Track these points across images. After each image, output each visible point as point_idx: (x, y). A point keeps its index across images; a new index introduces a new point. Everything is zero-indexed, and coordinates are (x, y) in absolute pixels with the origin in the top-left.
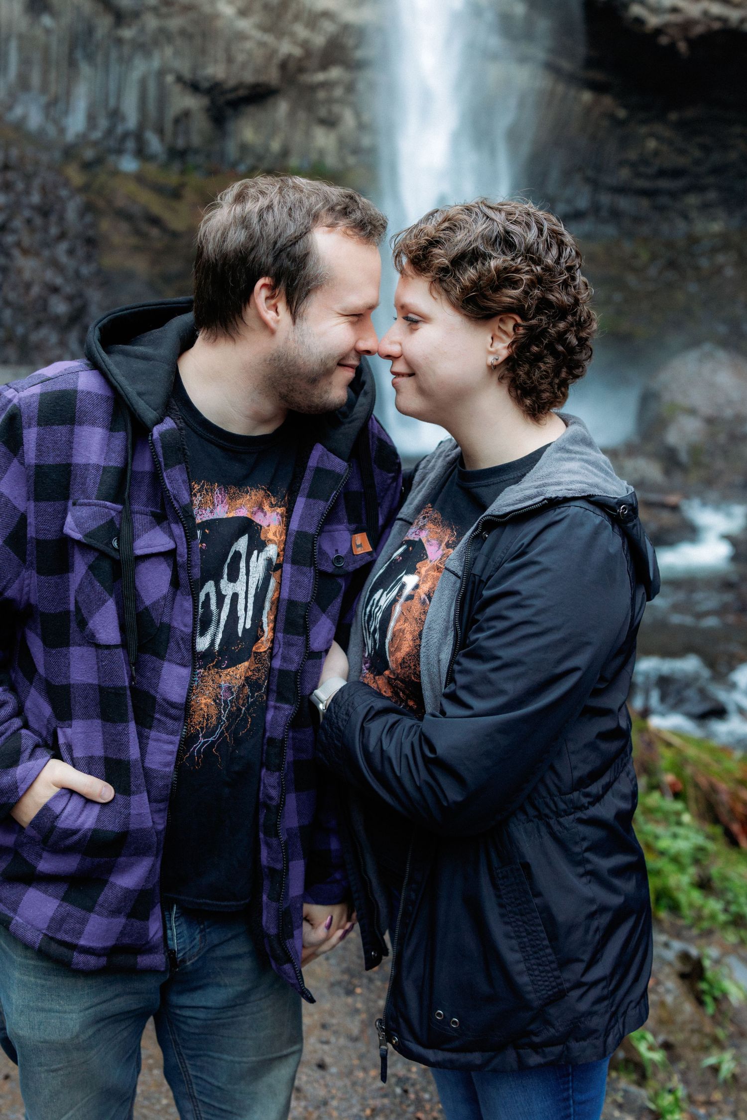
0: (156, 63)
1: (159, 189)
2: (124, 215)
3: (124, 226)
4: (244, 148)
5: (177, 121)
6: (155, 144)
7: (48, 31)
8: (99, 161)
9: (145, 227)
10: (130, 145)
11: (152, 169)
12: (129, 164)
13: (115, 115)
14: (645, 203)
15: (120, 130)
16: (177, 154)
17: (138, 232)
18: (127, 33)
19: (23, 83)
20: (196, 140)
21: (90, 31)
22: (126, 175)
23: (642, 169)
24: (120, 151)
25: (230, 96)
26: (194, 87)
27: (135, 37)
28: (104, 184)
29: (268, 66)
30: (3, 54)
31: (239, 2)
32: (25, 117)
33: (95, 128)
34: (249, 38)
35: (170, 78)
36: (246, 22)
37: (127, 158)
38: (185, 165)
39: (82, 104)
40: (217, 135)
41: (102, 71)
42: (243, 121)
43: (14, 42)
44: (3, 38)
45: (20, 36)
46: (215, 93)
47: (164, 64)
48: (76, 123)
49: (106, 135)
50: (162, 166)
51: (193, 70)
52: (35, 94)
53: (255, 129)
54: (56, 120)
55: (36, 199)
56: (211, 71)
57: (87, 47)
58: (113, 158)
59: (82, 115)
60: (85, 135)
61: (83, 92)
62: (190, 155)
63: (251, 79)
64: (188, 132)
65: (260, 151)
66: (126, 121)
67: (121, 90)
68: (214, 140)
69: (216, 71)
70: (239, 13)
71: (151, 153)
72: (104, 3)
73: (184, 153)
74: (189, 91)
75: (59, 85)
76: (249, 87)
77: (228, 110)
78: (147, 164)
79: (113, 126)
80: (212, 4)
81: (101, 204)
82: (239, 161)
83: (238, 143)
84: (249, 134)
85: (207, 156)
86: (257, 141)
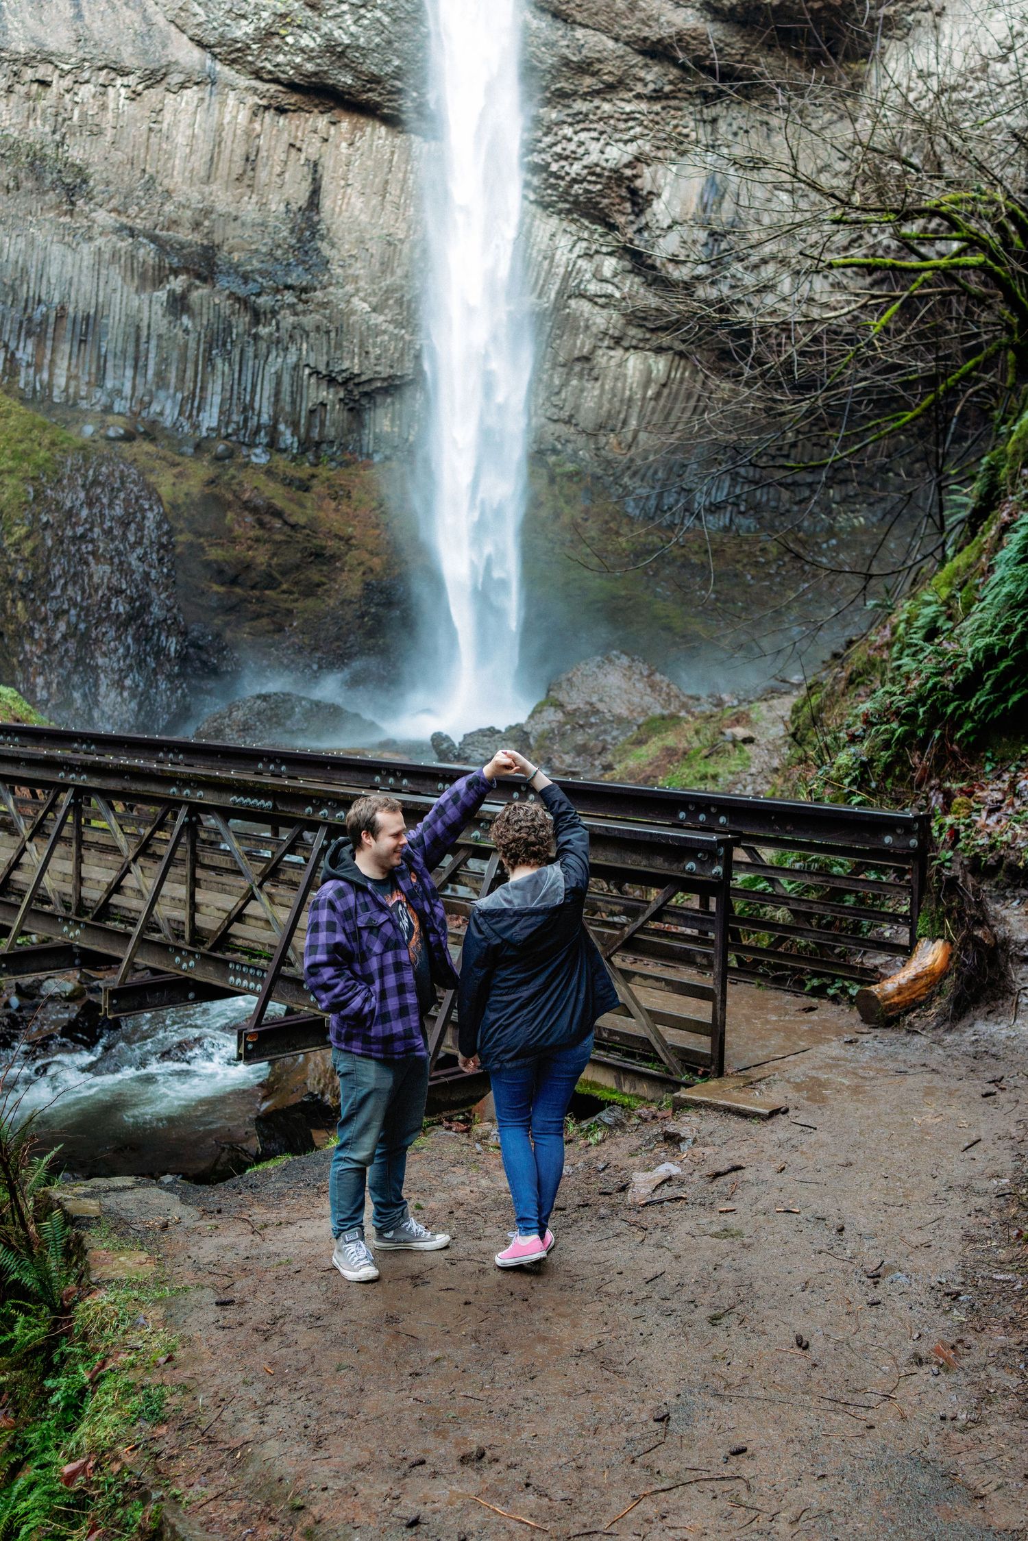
0: (292, 359)
1: (288, 482)
2: (248, 506)
3: (249, 519)
4: (378, 437)
5: (312, 412)
6: (287, 438)
7: (186, 331)
8: (230, 454)
9: (267, 518)
10: (263, 438)
11: (283, 463)
12: (260, 457)
13: (247, 408)
14: (786, 495)
15: (253, 423)
16: (310, 446)
17: (262, 524)
18: (264, 331)
19: (161, 379)
20: (331, 432)
21: (228, 329)
22: (257, 467)
24: (252, 445)
25: (366, 388)
26: (331, 381)
27: (271, 334)
28: (233, 477)
29: (401, 359)
30: (143, 353)
31: (374, 300)
32: (161, 414)
33: (227, 425)
34: (385, 332)
35: (307, 371)
36: (382, 318)
37: (258, 451)
38: (318, 457)
39: (217, 400)
40: (354, 426)
41: (237, 368)
42: (380, 412)
43: (153, 342)
44: (144, 339)
45: (160, 336)
46: (351, 386)
47: (299, 359)
48: (210, 419)
49: (239, 429)
50: (294, 459)
51: (328, 364)
52: (172, 391)
53: (392, 420)
54: (190, 416)
55: (119, 511)
56: (346, 364)
57: (224, 345)
58: (245, 451)
59: (216, 410)
60: (217, 429)
61: (218, 388)
62: (324, 446)
63: (385, 371)
64: (322, 423)
65: (396, 441)
66: (259, 415)
67: (254, 386)
68: (350, 431)
69: (352, 364)
70: (374, 310)
71: (282, 446)
72: (243, 302)
73: (318, 444)
74: (324, 384)
75: (195, 382)
76: (384, 379)
77: (364, 401)
78: (277, 457)
79: (246, 420)
80: (348, 302)
81: (230, 497)
82: (375, 451)
83: (375, 434)
84: (385, 425)
85: (343, 447)
86: (393, 433)
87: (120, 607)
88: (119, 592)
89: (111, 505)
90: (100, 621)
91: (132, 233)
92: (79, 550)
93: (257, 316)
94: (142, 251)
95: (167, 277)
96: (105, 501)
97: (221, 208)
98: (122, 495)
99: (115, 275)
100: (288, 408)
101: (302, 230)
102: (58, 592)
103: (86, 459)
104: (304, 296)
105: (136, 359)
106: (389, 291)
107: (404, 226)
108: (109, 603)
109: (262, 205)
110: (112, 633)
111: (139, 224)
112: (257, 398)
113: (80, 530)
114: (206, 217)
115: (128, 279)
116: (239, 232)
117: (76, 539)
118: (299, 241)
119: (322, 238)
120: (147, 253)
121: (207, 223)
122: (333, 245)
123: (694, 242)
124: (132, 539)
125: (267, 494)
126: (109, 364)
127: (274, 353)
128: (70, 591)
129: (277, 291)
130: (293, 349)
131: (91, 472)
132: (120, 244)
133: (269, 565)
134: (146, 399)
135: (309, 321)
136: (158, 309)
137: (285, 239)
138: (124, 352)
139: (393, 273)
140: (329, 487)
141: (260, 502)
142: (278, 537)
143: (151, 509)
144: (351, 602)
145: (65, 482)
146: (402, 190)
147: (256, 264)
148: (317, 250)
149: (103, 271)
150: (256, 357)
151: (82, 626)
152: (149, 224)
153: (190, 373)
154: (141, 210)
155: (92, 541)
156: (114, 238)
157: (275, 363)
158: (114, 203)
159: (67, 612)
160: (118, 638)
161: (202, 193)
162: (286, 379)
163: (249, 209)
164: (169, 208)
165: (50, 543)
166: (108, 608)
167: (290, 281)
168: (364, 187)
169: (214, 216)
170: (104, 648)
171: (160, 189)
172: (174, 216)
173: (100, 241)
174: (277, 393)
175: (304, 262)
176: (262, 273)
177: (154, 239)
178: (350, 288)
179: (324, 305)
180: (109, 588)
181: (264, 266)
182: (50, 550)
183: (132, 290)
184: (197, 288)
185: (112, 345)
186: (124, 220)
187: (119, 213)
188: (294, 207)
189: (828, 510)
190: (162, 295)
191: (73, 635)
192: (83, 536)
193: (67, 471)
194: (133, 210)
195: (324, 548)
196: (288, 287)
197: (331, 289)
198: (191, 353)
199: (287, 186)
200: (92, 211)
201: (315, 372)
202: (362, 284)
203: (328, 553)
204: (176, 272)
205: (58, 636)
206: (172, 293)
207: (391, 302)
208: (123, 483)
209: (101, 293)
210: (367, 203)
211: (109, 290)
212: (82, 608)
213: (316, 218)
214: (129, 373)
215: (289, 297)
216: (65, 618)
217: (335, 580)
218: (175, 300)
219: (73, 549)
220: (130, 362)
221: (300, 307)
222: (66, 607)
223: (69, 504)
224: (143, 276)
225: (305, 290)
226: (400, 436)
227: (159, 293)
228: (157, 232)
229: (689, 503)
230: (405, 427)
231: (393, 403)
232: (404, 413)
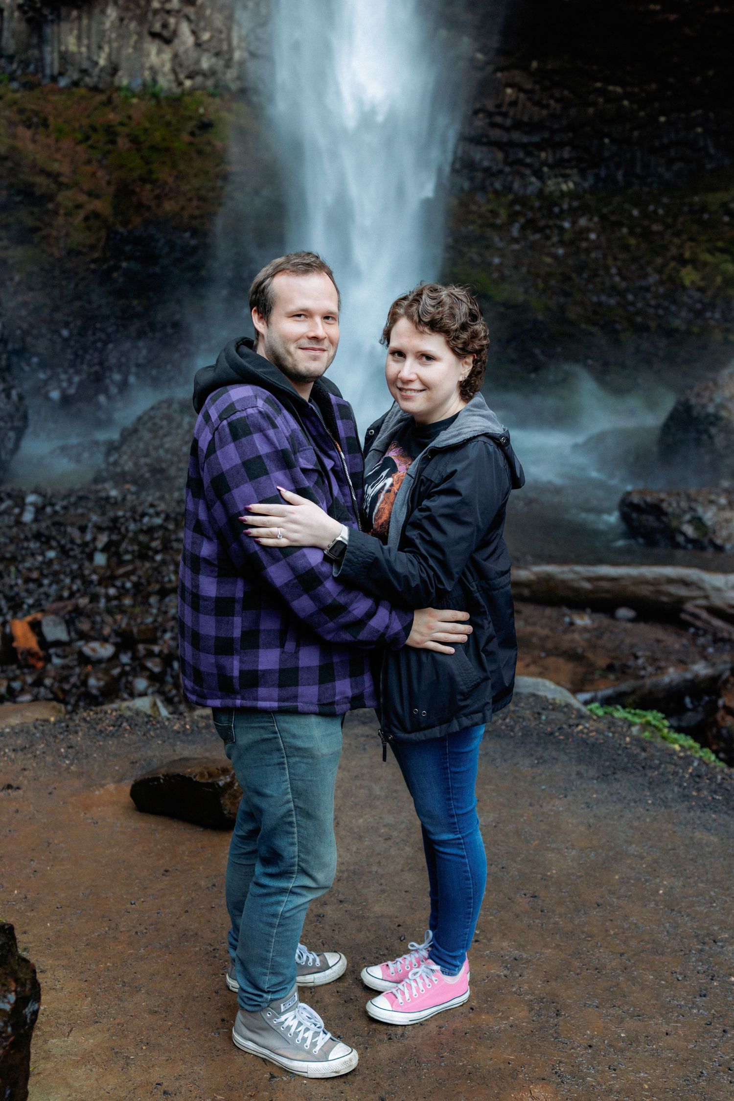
4: (65, 58)
14: (500, 156)
20: (9, 45)
23: (498, 119)
40: (35, 40)
42: (65, 26)
53: (79, 38)
65: (86, 65)
68: (28, 46)
82: (61, 74)
83: (60, 52)
84: (71, 43)
85: (25, 64)
86: (80, 53)
140: (21, 111)
144: (79, 253)
189: (538, 174)
195: (33, 185)
203: (38, 192)
217: (50, 225)
226: (89, 58)
230: (94, 47)
231: (79, 18)
232: (94, 30)
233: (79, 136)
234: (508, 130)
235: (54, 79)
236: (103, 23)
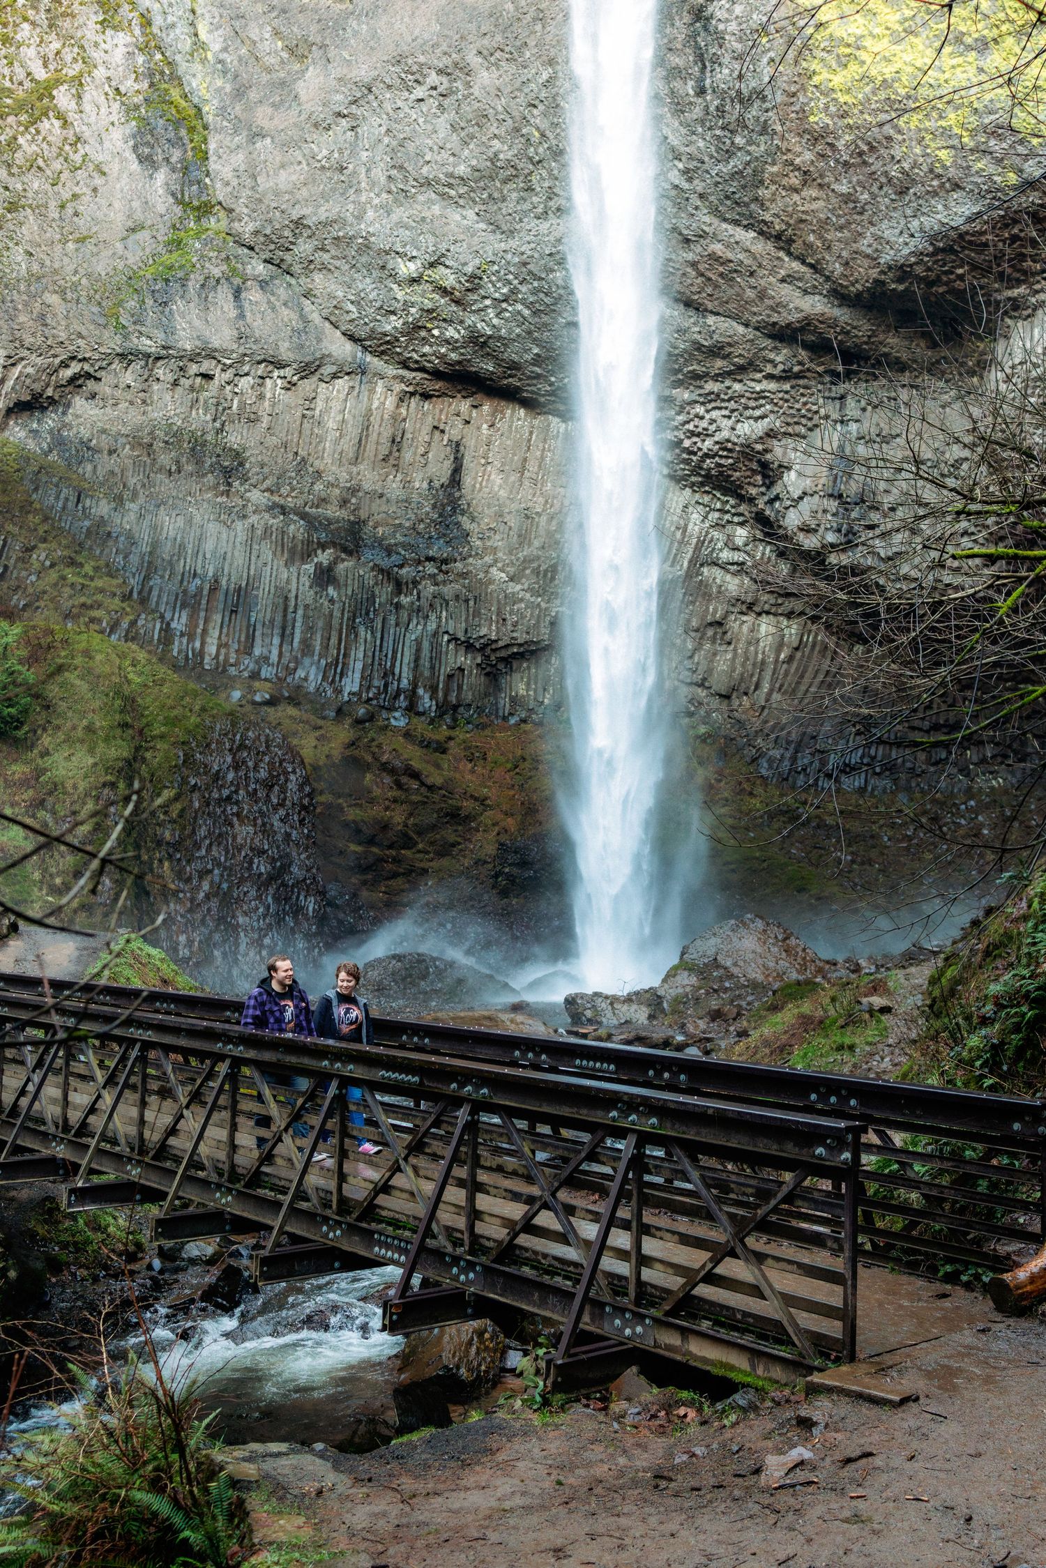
0: (432, 626)
1: (426, 744)
2: (386, 768)
3: (388, 780)
4: (514, 700)
5: (450, 677)
6: (426, 701)
7: (332, 601)
8: (371, 718)
9: (404, 779)
10: (402, 702)
11: (420, 725)
12: (399, 720)
13: (388, 674)
14: (922, 756)
15: (393, 688)
16: (448, 709)
17: (399, 785)
18: (405, 600)
19: (307, 647)
20: (468, 696)
21: (372, 599)
22: (396, 730)
24: (391, 709)
25: (503, 654)
26: (469, 647)
27: (413, 603)
28: (373, 740)
29: (537, 625)
30: (290, 623)
31: (511, 570)
32: (306, 679)
33: (369, 688)
34: (522, 600)
35: (446, 638)
36: (519, 587)
37: (397, 714)
38: (455, 720)
39: (359, 665)
40: (491, 690)
41: (379, 635)
42: (516, 676)
43: (300, 612)
44: (291, 609)
45: (306, 607)
46: (488, 651)
47: (439, 626)
48: (351, 684)
49: (379, 694)
50: (432, 722)
51: (466, 631)
52: (316, 658)
53: (528, 684)
54: (333, 681)
55: (263, 774)
56: (484, 631)
57: (367, 613)
58: (384, 714)
59: (357, 675)
60: (359, 694)
61: (361, 655)
62: (461, 710)
63: (521, 637)
64: (460, 687)
65: (532, 705)
66: (399, 680)
67: (395, 652)
68: (487, 695)
69: (487, 630)
70: (512, 579)
71: (421, 709)
72: (386, 573)
73: (455, 708)
74: (462, 650)
75: (339, 649)
76: (520, 645)
77: (501, 666)
78: (415, 720)
79: (386, 685)
80: (487, 572)
81: (369, 759)
82: (511, 714)
83: (511, 697)
84: (521, 689)
85: (480, 710)
86: (528, 695)
87: (261, 866)
88: (262, 852)
89: (256, 768)
90: (242, 881)
91: (284, 510)
92: (224, 812)
93: (399, 587)
94: (292, 527)
95: (315, 551)
96: (251, 764)
97: (367, 486)
98: (267, 759)
99: (266, 551)
100: (427, 673)
101: (443, 506)
102: (203, 852)
103: (234, 724)
104: (444, 567)
105: (284, 628)
106: (527, 561)
107: (541, 500)
108: (251, 863)
109: (406, 483)
110: (253, 893)
111: (290, 502)
112: (398, 664)
113: (226, 793)
114: (353, 495)
115: (279, 553)
116: (384, 508)
117: (220, 801)
118: (441, 515)
119: (463, 513)
120: (297, 529)
121: (354, 501)
122: (473, 520)
123: (825, 511)
124: (275, 801)
125: (406, 756)
126: (258, 633)
127: (415, 621)
128: (214, 852)
129: (419, 562)
130: (433, 617)
131: (238, 737)
132: (272, 521)
133: (406, 826)
134: (292, 665)
135: (448, 590)
136: (305, 581)
137: (428, 514)
138: (272, 621)
139: (530, 545)
140: (466, 749)
141: (397, 763)
142: (414, 798)
143: (294, 772)
144: (485, 862)
145: (213, 746)
146: (540, 466)
147: (400, 538)
148: (458, 524)
149: (256, 547)
150: (397, 625)
151: (225, 886)
152: (300, 502)
153: (334, 640)
154: (293, 490)
155: (237, 802)
156: (267, 516)
157: (416, 630)
158: (268, 483)
159: (211, 871)
160: (259, 898)
161: (350, 473)
162: (426, 645)
163: (394, 487)
164: (319, 487)
165: (197, 805)
166: (250, 868)
167: (431, 553)
168: (503, 464)
169: (360, 494)
170: (245, 907)
171: (311, 469)
172: (323, 494)
173: (254, 519)
174: (417, 659)
175: (444, 535)
176: (403, 545)
177: (304, 516)
178: (488, 559)
179: (464, 575)
180: (252, 849)
181: (407, 539)
182: (196, 812)
183: (282, 563)
184: (343, 560)
185: (261, 616)
186: (276, 499)
187: (272, 492)
188: (437, 484)
189: (964, 771)
190: (310, 568)
191: (216, 894)
192: (229, 798)
193: (216, 735)
194: (285, 490)
195: (459, 808)
196: (429, 559)
197: (471, 560)
198: (336, 622)
199: (430, 465)
200: (246, 491)
201: (454, 639)
202: (500, 555)
203: (463, 813)
204: (323, 547)
205: (202, 895)
206: (319, 566)
207: (528, 572)
208: (267, 747)
209: (252, 567)
210: (505, 480)
211: (260, 564)
212: (225, 868)
213: (457, 494)
214: (276, 641)
215: (430, 568)
216: (209, 878)
217: (470, 840)
218: (322, 572)
219: (218, 811)
220: (277, 631)
221: (441, 577)
222: (210, 867)
223: (216, 768)
224: (292, 552)
225: (445, 561)
226: (535, 699)
227: (307, 566)
228: (307, 509)
229: (823, 763)
230: (540, 691)
231: (529, 668)
232: (540, 677)
233: (509, 766)
234: (928, 732)
235: (505, 718)
236: (549, 670)
